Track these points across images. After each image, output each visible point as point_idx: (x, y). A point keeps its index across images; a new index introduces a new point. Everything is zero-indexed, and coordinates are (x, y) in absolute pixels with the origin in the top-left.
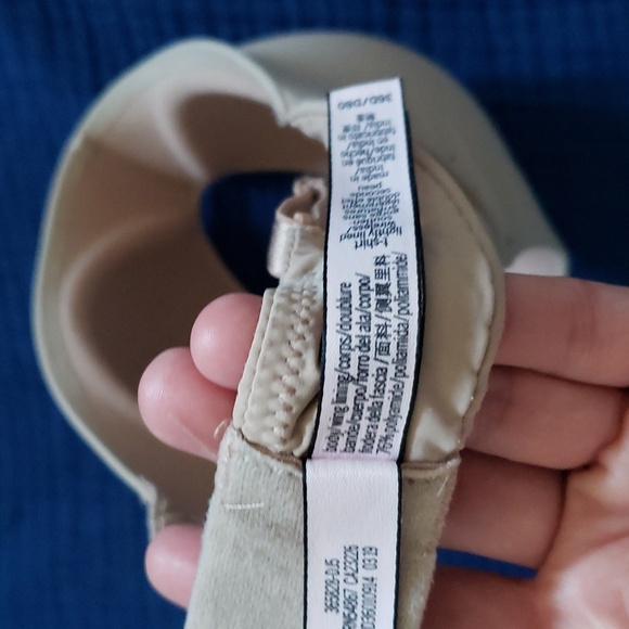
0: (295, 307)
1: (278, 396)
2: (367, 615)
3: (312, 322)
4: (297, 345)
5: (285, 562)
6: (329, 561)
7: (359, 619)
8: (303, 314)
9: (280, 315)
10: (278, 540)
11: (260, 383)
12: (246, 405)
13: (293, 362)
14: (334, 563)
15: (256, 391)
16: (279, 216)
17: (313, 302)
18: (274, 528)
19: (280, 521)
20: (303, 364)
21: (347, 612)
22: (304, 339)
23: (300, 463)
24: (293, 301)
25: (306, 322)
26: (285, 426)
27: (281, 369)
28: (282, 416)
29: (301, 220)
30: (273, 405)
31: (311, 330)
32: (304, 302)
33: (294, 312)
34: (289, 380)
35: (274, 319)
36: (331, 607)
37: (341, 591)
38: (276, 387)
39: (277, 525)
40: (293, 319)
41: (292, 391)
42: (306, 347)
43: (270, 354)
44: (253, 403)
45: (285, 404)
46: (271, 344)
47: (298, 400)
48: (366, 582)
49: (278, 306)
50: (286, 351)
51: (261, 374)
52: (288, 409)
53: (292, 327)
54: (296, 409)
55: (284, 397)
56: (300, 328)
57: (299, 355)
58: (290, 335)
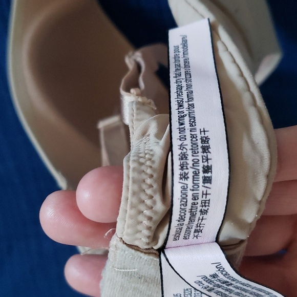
0: (143, 168)
1: (142, 222)
3: (155, 176)
4: (149, 192)
5: (151, 292)
6: (175, 294)
8: (149, 171)
9: (136, 175)
10: (146, 284)
11: (131, 217)
12: (124, 228)
13: (148, 202)
14: (179, 295)
15: (129, 221)
16: (123, 92)
17: (153, 162)
18: (143, 278)
19: (146, 275)
20: (155, 202)
22: (153, 187)
23: (158, 253)
24: (142, 164)
25: (151, 176)
26: (149, 237)
27: (142, 207)
28: (146, 232)
29: (135, 93)
30: (140, 227)
31: (156, 181)
32: (148, 163)
33: (144, 171)
34: (147, 212)
35: (133, 178)
38: (141, 218)
39: (145, 276)
40: (144, 176)
41: (150, 218)
42: (155, 192)
43: (135, 200)
44: (128, 227)
45: (147, 226)
46: (134, 193)
47: (154, 222)
49: (134, 169)
50: (143, 197)
51: (130, 212)
52: (149, 228)
53: (144, 181)
54: (154, 227)
55: (146, 222)
56: (149, 181)
57: (151, 197)
58: (144, 187)
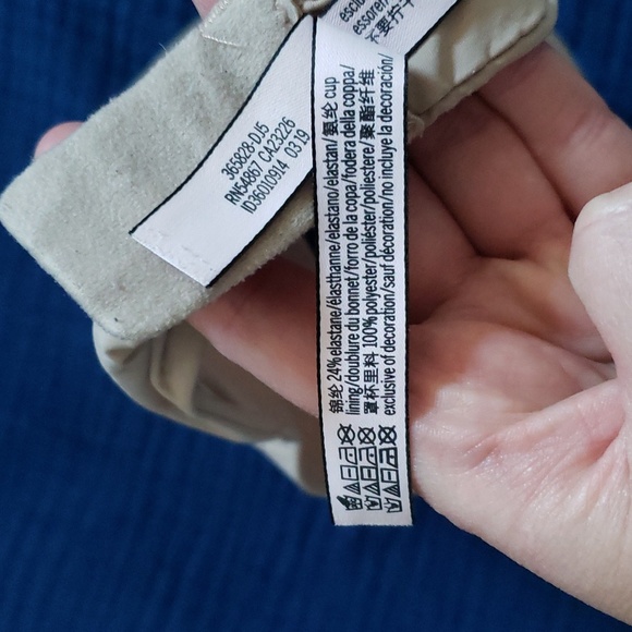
2: (256, 197)
6: (259, 125)
7: (247, 195)
21: (240, 183)
36: (229, 171)
37: (249, 161)
48: (277, 165)
